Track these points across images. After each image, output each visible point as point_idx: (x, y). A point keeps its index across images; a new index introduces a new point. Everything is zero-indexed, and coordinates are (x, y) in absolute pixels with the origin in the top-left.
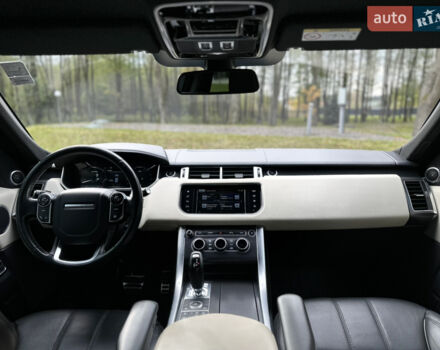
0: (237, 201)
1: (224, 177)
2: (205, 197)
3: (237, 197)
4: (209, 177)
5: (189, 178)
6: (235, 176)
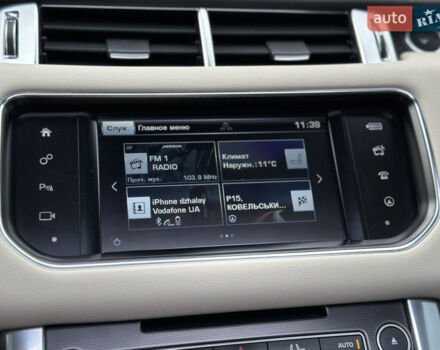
0: (299, 179)
1: (221, 60)
2: (136, 162)
3: (296, 158)
4: (146, 56)
5: (42, 60)
6: (273, 53)
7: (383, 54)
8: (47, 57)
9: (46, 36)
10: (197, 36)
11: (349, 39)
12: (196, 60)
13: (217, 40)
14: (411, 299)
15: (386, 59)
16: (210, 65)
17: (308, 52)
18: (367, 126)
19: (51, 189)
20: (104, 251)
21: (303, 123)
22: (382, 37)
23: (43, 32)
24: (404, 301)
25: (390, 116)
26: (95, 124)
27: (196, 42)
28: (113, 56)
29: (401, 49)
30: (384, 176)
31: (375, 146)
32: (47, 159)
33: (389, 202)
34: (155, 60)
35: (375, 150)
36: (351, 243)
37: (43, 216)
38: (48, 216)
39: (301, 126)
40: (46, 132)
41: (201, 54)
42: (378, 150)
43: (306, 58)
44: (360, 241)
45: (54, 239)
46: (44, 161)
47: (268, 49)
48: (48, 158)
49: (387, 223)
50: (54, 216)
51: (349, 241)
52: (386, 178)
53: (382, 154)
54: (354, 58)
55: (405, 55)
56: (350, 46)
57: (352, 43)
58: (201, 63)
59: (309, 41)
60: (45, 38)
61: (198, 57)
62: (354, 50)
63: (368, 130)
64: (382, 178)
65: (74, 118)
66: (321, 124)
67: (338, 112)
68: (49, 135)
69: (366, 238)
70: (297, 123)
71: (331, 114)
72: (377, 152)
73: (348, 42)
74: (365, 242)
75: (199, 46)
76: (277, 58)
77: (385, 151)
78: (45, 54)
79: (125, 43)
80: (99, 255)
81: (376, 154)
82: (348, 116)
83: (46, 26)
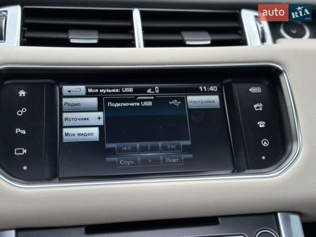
4: (96, 41)
5: (22, 43)
6: (185, 39)
7: (263, 40)
9: (26, 27)
10: (131, 28)
11: (239, 29)
12: (131, 43)
13: (146, 30)
14: (280, 212)
15: (265, 43)
16: (139, 47)
17: (210, 38)
18: (250, 90)
19: (24, 132)
20: (60, 177)
21: (205, 88)
22: (262, 28)
23: (24, 25)
24: (275, 214)
25: (267, 83)
26: (57, 88)
27: (132, 31)
28: (72, 41)
29: (276, 36)
30: (262, 124)
31: (255, 103)
32: (22, 111)
33: (265, 143)
34: (102, 44)
35: (255, 106)
36: (237, 172)
37: (18, 151)
38: (21, 151)
39: (203, 89)
40: (22, 93)
41: (134, 40)
42: (258, 107)
43: (209, 42)
44: (244, 170)
45: (25, 168)
46: (20, 113)
47: (182, 36)
48: (23, 111)
49: (264, 158)
50: (25, 151)
51: (237, 169)
52: (263, 126)
53: (261, 109)
54: (243, 42)
55: (280, 41)
56: (240, 35)
57: (241, 32)
58: (133, 45)
59: (211, 31)
60: (26, 29)
61: (133, 42)
62: (243, 37)
63: (251, 92)
64: (260, 126)
65: (43, 83)
66: (218, 88)
67: (229, 80)
68: (24, 95)
69: (248, 169)
70: (201, 88)
71: (225, 81)
72: (257, 108)
73: (239, 32)
74: (247, 171)
75: (133, 34)
76: (188, 43)
77: (263, 107)
78: (25, 40)
79: (82, 32)
80: (57, 179)
81: (257, 110)
82: (237, 82)
83: (27, 21)
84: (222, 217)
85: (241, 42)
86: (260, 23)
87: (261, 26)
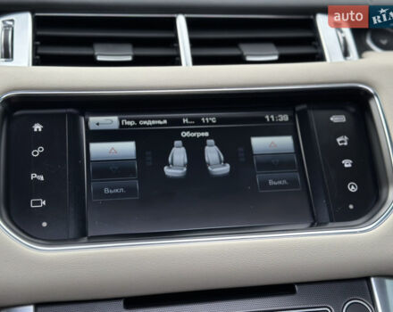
1: (197, 61)
4: (129, 58)
5: (36, 63)
6: (245, 53)
7: (346, 54)
8: (40, 59)
9: (39, 41)
10: (175, 40)
11: (314, 40)
12: (175, 60)
13: (194, 43)
14: (374, 276)
15: (348, 58)
16: (187, 65)
18: (332, 119)
19: (42, 178)
20: (89, 235)
21: (272, 117)
22: (344, 38)
23: (36, 38)
24: (367, 279)
25: (352, 110)
26: (83, 120)
27: (175, 45)
28: (99, 58)
29: (362, 49)
30: (347, 163)
31: (339, 136)
32: (38, 151)
33: (353, 187)
34: (138, 61)
35: (339, 140)
36: (318, 225)
37: (35, 203)
38: (39, 203)
39: (271, 119)
40: (38, 127)
41: (179, 56)
42: (342, 140)
43: (276, 58)
44: (326, 224)
45: (44, 224)
46: (35, 153)
47: (240, 50)
48: (40, 150)
49: (351, 207)
50: (44, 203)
51: (316, 223)
52: (350, 165)
53: (346, 144)
54: (319, 57)
55: (366, 54)
56: (316, 47)
57: (317, 44)
58: (179, 63)
59: (278, 43)
60: (38, 43)
61: (177, 59)
62: (319, 51)
63: (332, 122)
64: (346, 166)
65: (64, 115)
66: (289, 117)
67: (304, 106)
68: (40, 130)
69: (332, 221)
70: (267, 117)
71: (298, 108)
72: (341, 142)
73: (314, 43)
74: (330, 225)
75: (177, 48)
76: (249, 59)
77: (348, 141)
78: (38, 57)
79: (110, 46)
80: (86, 238)
81: (340, 144)
82: (313, 109)
83: (39, 33)
84: (299, 284)
85: (317, 56)
86: (342, 32)
87: (343, 35)
